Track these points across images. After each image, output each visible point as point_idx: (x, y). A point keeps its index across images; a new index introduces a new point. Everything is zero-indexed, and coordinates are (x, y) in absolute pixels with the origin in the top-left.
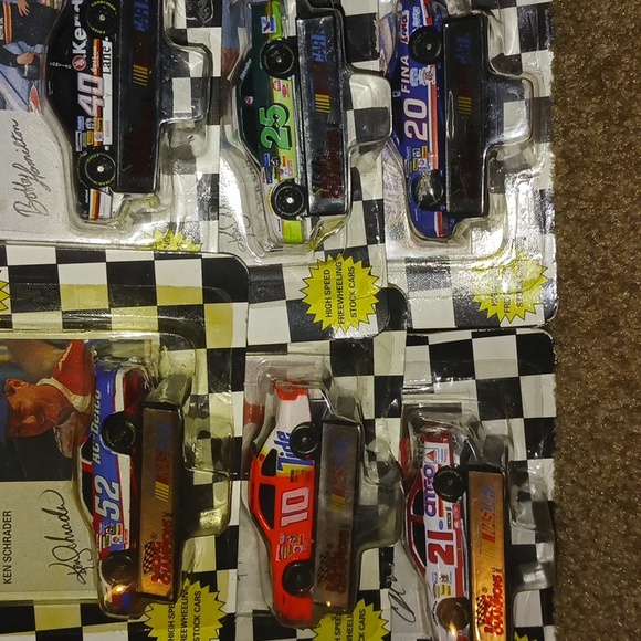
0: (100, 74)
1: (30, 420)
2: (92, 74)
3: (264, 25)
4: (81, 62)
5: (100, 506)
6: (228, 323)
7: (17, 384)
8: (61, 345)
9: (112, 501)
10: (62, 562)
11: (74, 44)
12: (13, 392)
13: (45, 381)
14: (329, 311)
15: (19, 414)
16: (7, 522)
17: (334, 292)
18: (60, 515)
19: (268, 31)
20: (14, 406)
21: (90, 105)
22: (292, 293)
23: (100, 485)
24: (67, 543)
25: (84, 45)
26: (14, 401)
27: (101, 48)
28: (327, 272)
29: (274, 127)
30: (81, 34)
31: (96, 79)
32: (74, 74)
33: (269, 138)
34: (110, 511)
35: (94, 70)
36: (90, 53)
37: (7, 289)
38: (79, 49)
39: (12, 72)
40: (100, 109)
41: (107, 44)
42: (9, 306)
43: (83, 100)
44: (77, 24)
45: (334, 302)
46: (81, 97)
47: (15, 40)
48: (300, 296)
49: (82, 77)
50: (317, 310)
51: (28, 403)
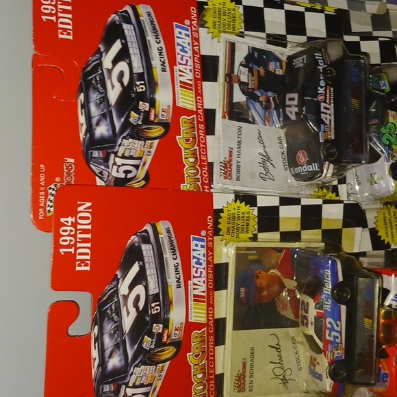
0: (330, 103)
1: (265, 293)
2: (326, 103)
3: (382, 85)
4: (322, 97)
5: (330, 335)
6: (352, 238)
7: (260, 273)
8: (279, 250)
9: (337, 331)
10: (277, 376)
11: (319, 88)
12: (258, 277)
13: (272, 271)
14: (387, 234)
15: (261, 290)
16: (252, 354)
17: (389, 225)
18: (277, 349)
19: (384, 88)
20: (258, 285)
21: (326, 119)
22: (371, 225)
23: (330, 323)
24: (280, 365)
25: (324, 88)
26: (258, 282)
27: (330, 91)
28: (384, 214)
29: (389, 134)
30: (322, 83)
31: (328, 106)
32: (319, 103)
33: (387, 140)
34: (336, 337)
35: (328, 101)
36: (326, 93)
37: (256, 220)
38: (321, 91)
39: (257, 105)
40: (330, 120)
41: (332, 89)
42: (257, 229)
43: (323, 116)
44: (322, 78)
45: (389, 229)
46: (322, 114)
47: (259, 89)
48: (373, 226)
49: (323, 105)
50: (382, 233)
51: (264, 284)
